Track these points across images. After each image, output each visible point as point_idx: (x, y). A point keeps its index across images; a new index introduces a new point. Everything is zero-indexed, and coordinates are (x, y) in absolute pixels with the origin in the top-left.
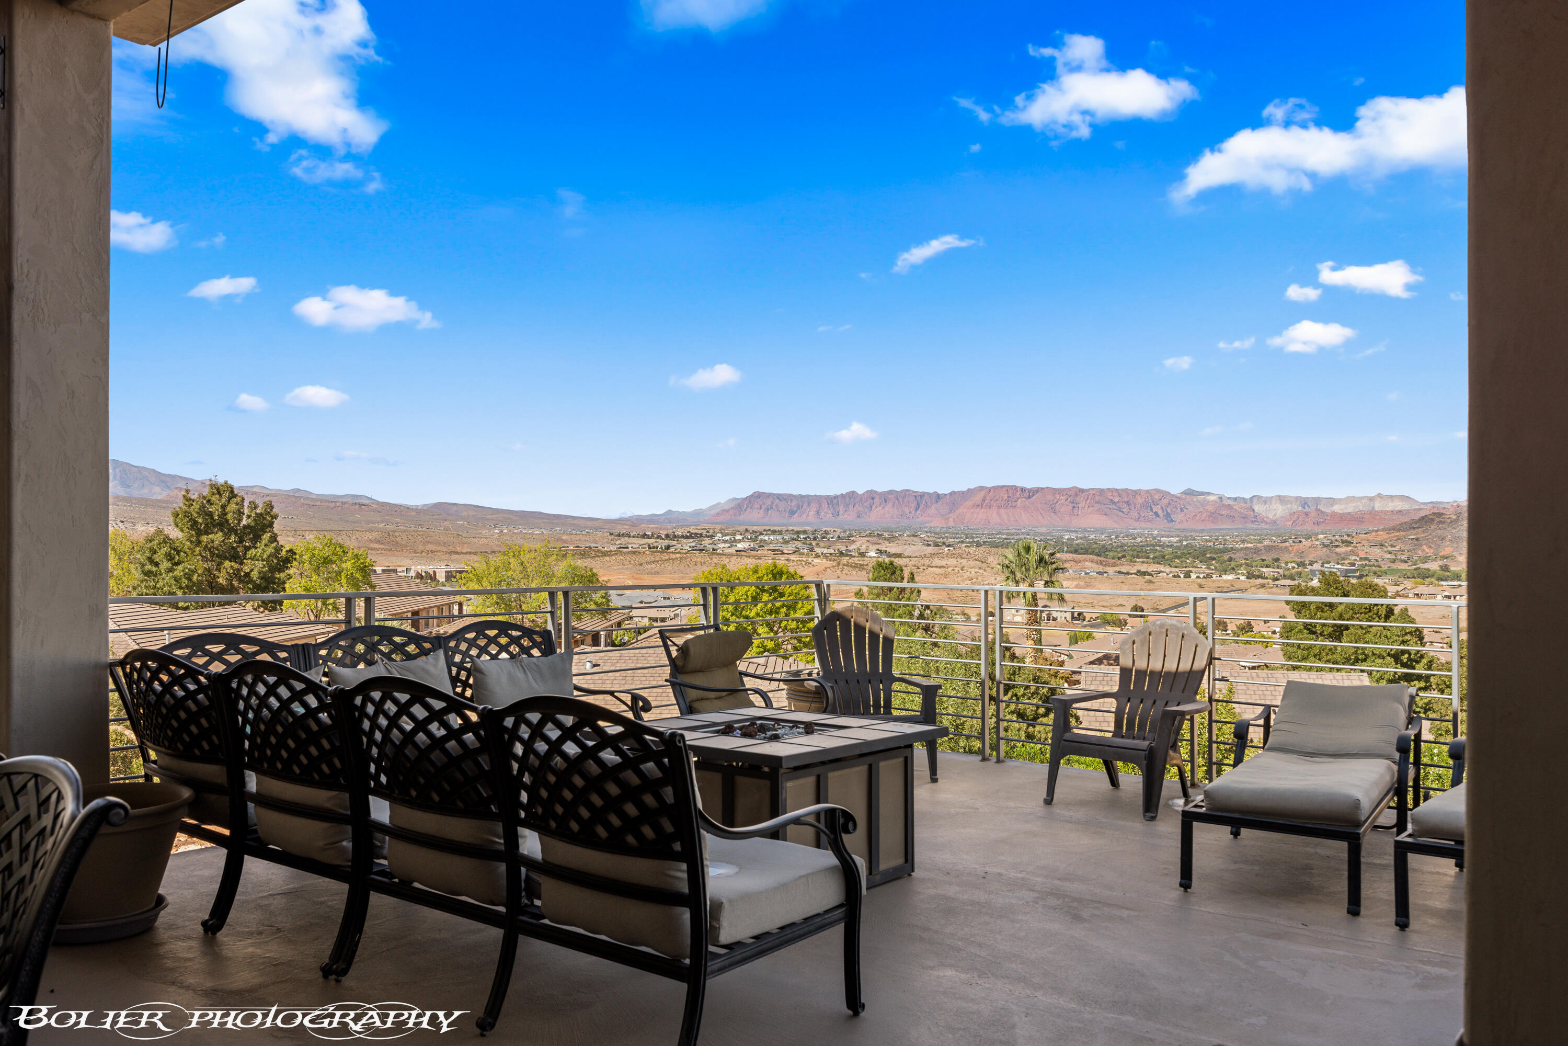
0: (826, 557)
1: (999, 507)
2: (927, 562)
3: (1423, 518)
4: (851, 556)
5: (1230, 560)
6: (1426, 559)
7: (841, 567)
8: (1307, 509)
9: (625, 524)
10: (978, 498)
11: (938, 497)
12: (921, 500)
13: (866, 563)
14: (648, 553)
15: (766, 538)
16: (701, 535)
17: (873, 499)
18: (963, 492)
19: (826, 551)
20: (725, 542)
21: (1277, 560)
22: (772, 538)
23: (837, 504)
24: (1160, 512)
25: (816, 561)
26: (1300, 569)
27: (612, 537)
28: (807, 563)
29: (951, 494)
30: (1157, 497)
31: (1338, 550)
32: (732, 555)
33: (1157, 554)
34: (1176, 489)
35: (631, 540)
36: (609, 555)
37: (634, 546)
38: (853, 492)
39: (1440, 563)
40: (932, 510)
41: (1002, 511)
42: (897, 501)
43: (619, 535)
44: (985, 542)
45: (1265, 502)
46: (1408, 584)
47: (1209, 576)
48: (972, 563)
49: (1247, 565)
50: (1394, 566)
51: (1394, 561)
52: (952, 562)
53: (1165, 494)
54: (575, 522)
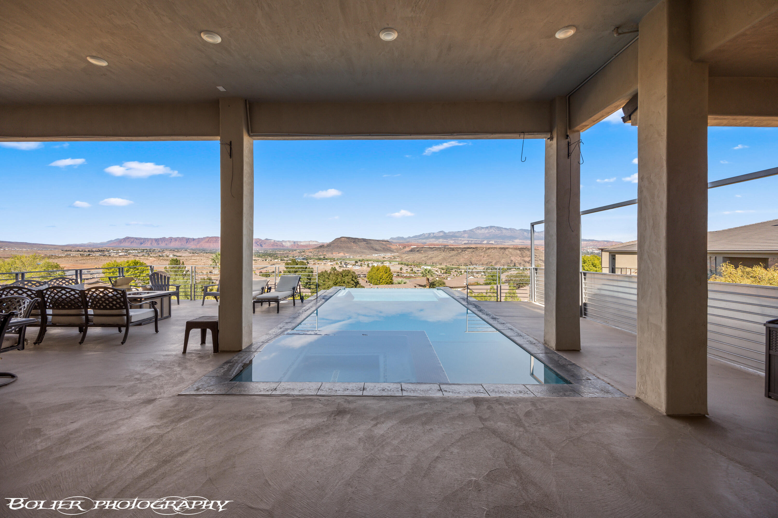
0: (154, 257)
1: (213, 243)
2: (190, 258)
3: (320, 246)
4: (164, 257)
5: (277, 256)
6: (320, 255)
7: (160, 260)
8: (295, 244)
9: (69, 247)
10: (207, 240)
11: (194, 239)
12: (188, 240)
13: (169, 259)
14: (80, 257)
15: (131, 251)
16: (104, 251)
17: (171, 239)
18: (202, 238)
19: (154, 255)
20: (114, 253)
21: (288, 256)
22: (134, 251)
23: (159, 241)
24: (259, 244)
25: (151, 258)
26: (293, 258)
27: (63, 252)
28: (147, 259)
29: (198, 239)
30: (258, 240)
31: (302, 253)
32: (117, 257)
33: (258, 255)
34: (263, 238)
35: (72, 252)
36: (61, 258)
37: (73, 254)
38: (164, 238)
39: (323, 256)
40: (192, 243)
41: (214, 244)
42: (180, 241)
43: (66, 251)
44: (209, 252)
45: (285, 242)
46: (316, 261)
47: (271, 260)
48: (204, 258)
49: (281, 257)
50: (314, 257)
51: (314, 256)
52: (198, 258)
53: (260, 240)
54: (45, 246)
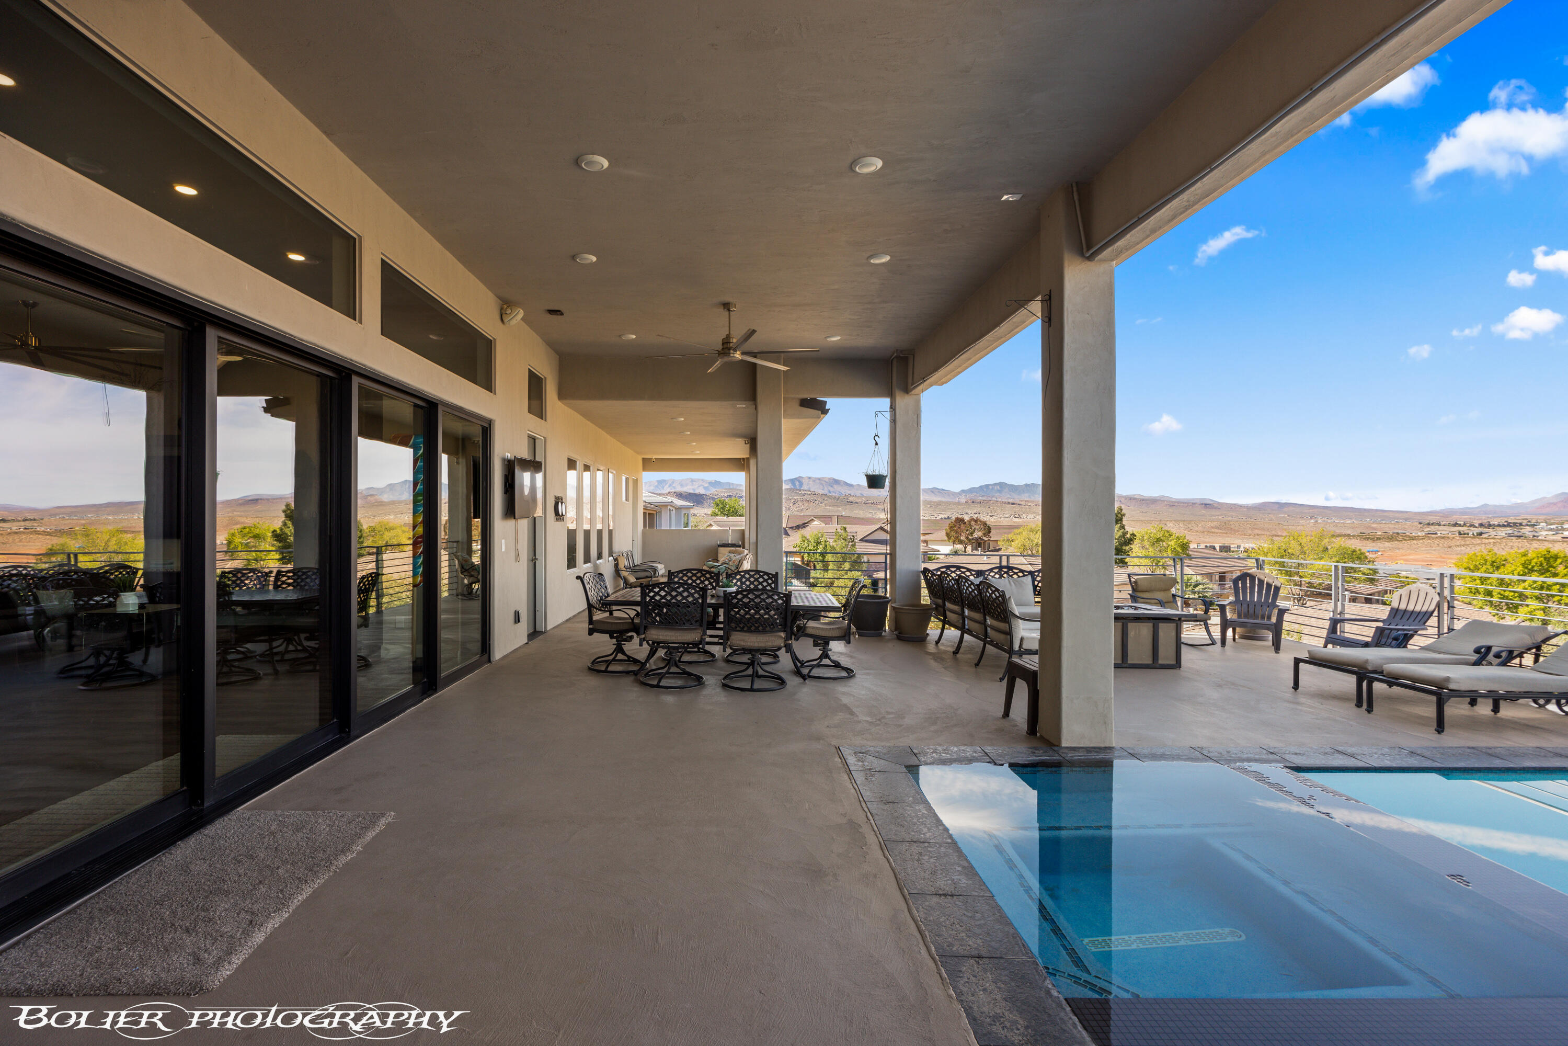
9: (1436, 516)
14: (1458, 538)
16: (1520, 524)
20: (1550, 530)
27: (1422, 526)
35: (1441, 528)
36: (1416, 539)
37: (1442, 532)
43: (1429, 524)
54: (1386, 514)
